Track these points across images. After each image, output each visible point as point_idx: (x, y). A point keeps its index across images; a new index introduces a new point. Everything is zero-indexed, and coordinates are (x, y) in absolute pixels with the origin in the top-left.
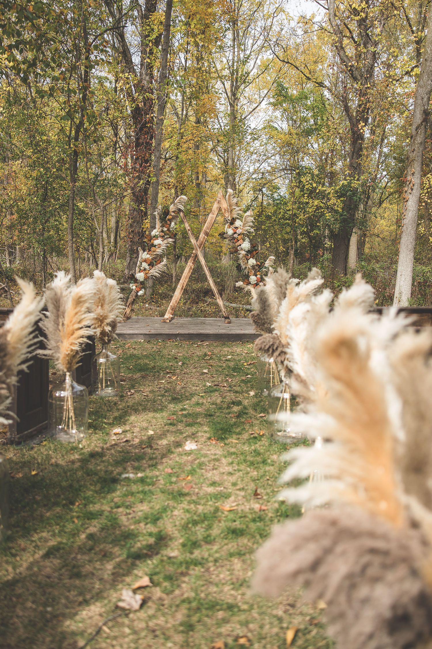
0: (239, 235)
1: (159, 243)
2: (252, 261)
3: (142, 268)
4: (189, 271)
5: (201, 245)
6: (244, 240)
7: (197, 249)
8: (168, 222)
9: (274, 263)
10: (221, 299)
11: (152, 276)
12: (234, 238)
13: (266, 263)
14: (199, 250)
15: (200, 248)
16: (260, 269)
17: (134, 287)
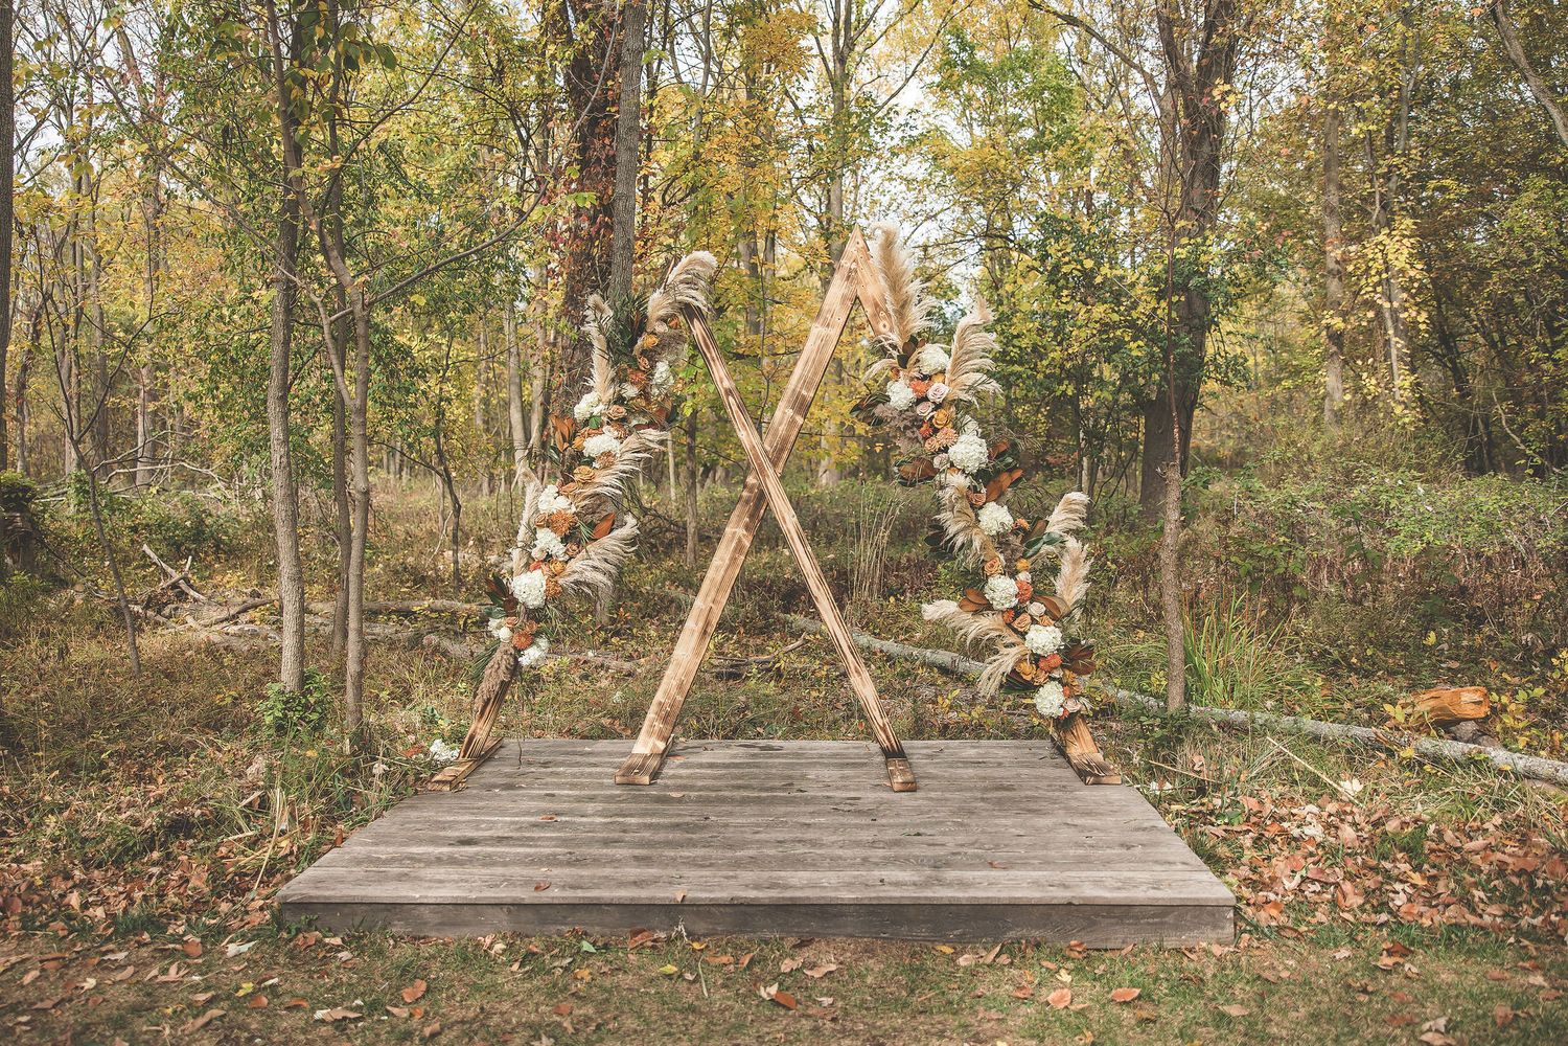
0: (938, 407)
1: (605, 447)
2: (996, 517)
3: (535, 553)
4: (733, 560)
5: (782, 450)
6: (959, 429)
7: (762, 471)
8: (644, 363)
9: (1088, 521)
10: (866, 674)
11: (577, 583)
12: (918, 422)
13: (1054, 518)
14: (770, 471)
15: (775, 464)
16: (1029, 546)
17: (504, 633)
